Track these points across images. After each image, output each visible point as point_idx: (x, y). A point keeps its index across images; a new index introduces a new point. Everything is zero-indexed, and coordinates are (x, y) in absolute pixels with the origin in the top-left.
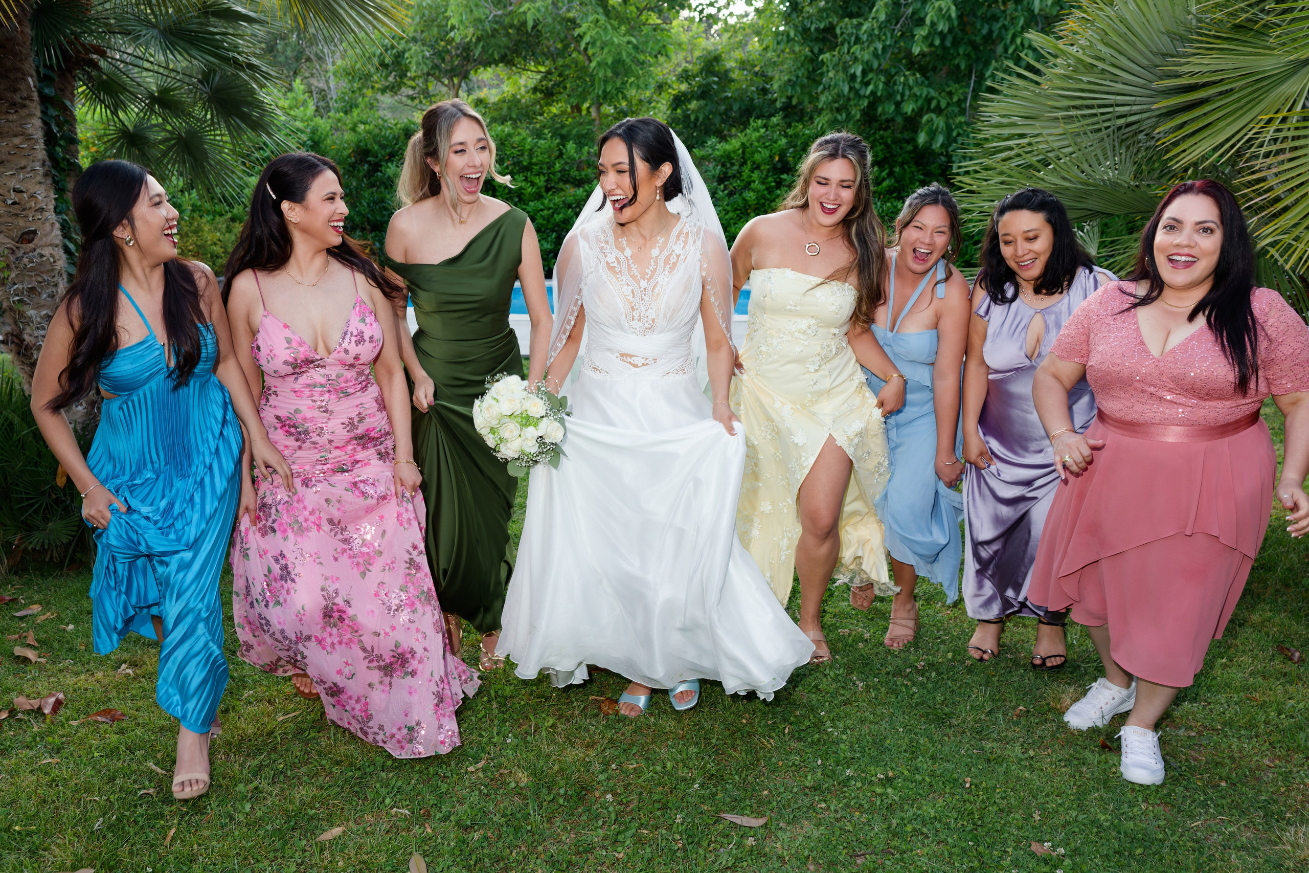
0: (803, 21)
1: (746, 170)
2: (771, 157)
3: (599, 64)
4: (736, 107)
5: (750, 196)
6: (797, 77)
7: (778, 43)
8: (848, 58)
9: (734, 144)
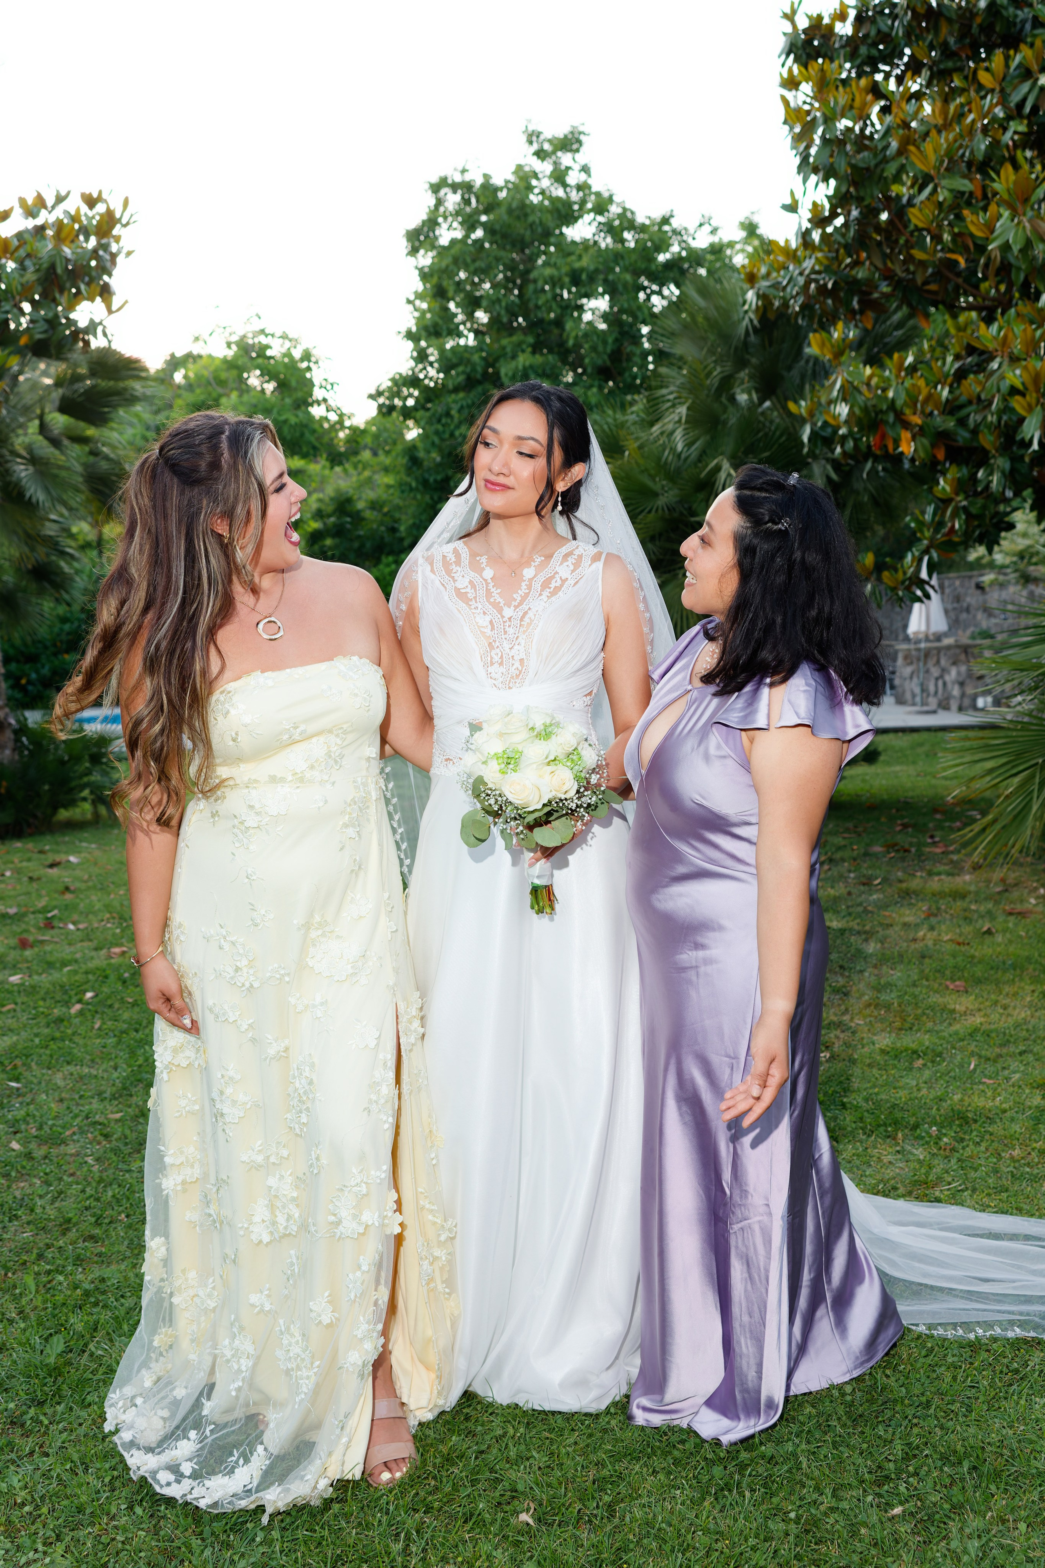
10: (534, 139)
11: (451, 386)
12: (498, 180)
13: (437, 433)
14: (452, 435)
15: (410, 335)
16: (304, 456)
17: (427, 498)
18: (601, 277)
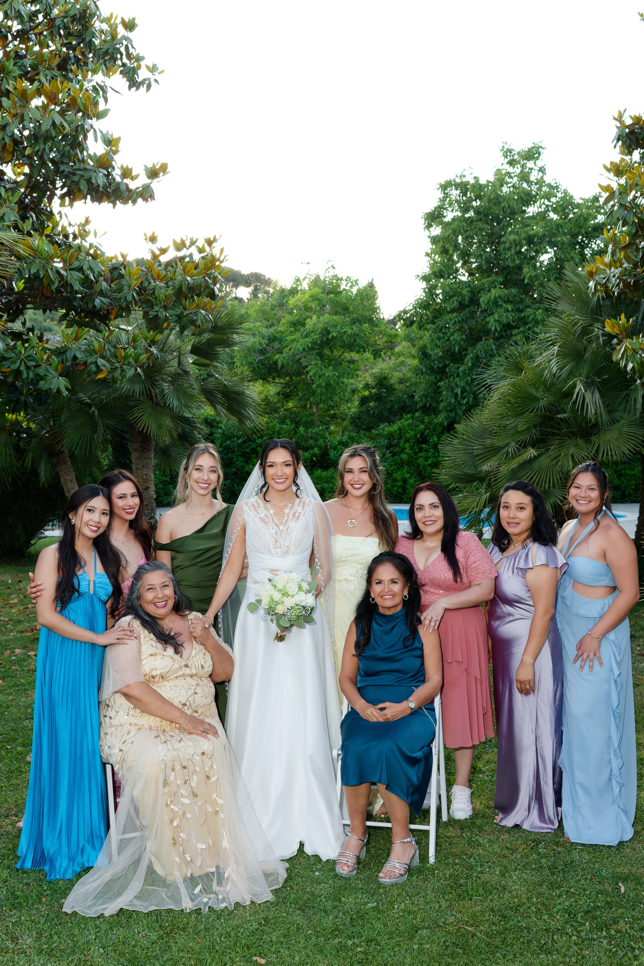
0: (430, 363)
1: (402, 442)
2: (416, 435)
3: (318, 386)
4: (396, 407)
5: (404, 456)
6: (428, 392)
7: (417, 375)
8: (453, 384)
9: (395, 427)
10: (509, 154)
11: (449, 309)
12: (483, 181)
13: (439, 338)
14: (449, 339)
15: (425, 278)
16: (358, 352)
17: (432, 378)
18: (547, 239)
